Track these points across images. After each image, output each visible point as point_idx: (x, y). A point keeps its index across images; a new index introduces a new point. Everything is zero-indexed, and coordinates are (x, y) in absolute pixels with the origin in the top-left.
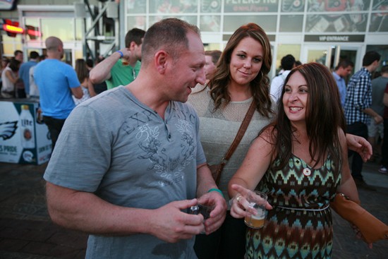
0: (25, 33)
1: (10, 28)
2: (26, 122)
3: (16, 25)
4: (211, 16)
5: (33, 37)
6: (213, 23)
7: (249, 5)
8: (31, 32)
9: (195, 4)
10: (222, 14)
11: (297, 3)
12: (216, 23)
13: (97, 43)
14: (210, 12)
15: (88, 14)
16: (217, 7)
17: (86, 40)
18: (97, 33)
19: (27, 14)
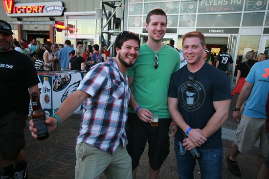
0: (67, 29)
1: (59, 26)
2: (46, 90)
3: (62, 24)
4: (188, 15)
5: (71, 32)
6: (189, 21)
7: (218, 7)
8: (71, 29)
9: (177, 7)
10: (197, 14)
11: (259, 3)
12: (192, 20)
13: (109, 35)
14: (188, 12)
15: (105, 16)
16: (193, 9)
17: (102, 33)
18: (109, 29)
19: (69, 17)
